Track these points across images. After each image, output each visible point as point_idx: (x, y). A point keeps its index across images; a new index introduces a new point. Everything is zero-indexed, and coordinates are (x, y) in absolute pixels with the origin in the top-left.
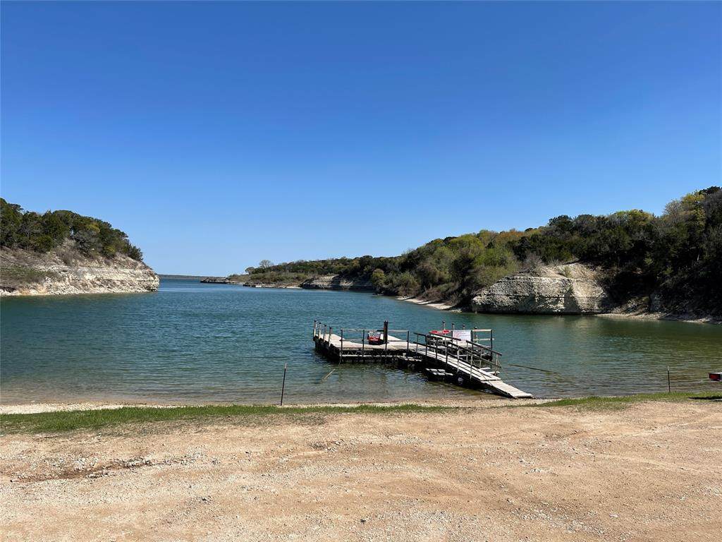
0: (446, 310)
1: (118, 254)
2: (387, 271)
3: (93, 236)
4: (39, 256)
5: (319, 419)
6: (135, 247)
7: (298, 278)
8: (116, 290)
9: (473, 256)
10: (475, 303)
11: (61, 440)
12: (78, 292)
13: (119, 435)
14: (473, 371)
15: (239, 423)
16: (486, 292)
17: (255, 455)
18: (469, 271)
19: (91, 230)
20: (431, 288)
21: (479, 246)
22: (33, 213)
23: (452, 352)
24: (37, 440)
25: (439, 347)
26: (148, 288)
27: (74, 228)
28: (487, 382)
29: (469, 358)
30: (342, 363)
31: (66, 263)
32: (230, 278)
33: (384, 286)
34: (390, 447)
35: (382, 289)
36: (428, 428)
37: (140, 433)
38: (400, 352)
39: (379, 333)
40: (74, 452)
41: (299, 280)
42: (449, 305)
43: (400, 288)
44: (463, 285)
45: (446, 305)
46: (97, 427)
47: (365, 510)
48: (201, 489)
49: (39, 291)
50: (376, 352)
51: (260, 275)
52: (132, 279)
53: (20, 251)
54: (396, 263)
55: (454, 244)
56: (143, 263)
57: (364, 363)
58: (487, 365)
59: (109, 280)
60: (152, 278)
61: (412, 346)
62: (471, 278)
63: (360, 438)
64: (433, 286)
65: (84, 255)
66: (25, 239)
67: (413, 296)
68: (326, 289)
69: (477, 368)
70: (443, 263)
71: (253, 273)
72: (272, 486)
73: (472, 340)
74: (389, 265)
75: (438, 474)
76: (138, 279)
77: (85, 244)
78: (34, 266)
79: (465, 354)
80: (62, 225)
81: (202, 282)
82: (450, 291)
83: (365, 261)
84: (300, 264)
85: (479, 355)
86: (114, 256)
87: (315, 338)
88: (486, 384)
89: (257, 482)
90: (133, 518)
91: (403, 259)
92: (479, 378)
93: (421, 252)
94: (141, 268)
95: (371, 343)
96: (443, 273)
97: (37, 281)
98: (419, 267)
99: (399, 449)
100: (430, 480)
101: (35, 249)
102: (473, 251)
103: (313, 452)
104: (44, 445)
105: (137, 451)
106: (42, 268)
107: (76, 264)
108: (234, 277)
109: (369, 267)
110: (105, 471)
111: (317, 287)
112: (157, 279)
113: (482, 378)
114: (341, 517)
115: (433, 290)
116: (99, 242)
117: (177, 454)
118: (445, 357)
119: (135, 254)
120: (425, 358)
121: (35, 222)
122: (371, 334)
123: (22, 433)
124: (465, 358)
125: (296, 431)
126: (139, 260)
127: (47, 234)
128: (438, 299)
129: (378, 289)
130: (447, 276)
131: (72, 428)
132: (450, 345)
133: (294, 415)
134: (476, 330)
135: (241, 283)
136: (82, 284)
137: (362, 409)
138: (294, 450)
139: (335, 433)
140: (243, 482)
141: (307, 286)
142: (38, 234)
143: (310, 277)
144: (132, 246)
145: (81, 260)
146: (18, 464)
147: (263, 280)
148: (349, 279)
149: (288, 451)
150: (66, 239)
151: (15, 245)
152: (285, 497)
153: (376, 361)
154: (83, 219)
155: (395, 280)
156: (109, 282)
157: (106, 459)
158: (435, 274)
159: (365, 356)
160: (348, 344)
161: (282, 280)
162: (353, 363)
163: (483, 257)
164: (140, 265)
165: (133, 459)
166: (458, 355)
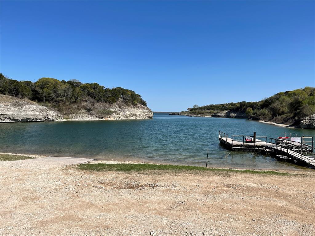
0: (285, 127)
1: (138, 104)
2: (254, 109)
3: (129, 97)
4: (111, 105)
5: (227, 174)
6: (144, 101)
7: (210, 112)
8: (137, 118)
9: (301, 100)
10: (302, 124)
11: (126, 174)
12: (124, 119)
13: (146, 174)
14: (302, 157)
15: (192, 173)
16: (309, 118)
17: (200, 187)
18: (299, 108)
19: (129, 94)
20: (278, 116)
21: (304, 95)
22: (108, 89)
23: (291, 148)
24: (118, 174)
25: (283, 145)
26: (149, 117)
27: (122, 94)
28: (310, 163)
29: (300, 151)
30: (233, 151)
31: (120, 107)
32: (181, 113)
33: (252, 116)
34: (263, 190)
35: (251, 117)
36: (282, 182)
37: (154, 174)
38: (262, 147)
39: (251, 138)
40: (132, 179)
41: (211, 113)
42: (288, 125)
43: (261, 117)
44: (295, 115)
45: (286, 124)
46: (138, 170)
47: (254, 216)
48: (180, 198)
49: (111, 118)
50: (249, 146)
51: (194, 111)
52: (143, 113)
53: (104, 104)
54: (259, 105)
55: (290, 94)
56: (147, 107)
57: (244, 151)
58: (310, 154)
59: (135, 114)
60: (151, 113)
61: (268, 144)
62: (300, 111)
63: (247, 184)
64: (278, 115)
65: (126, 104)
66: (106, 99)
67: (267, 120)
68: (223, 117)
69: (304, 155)
70: (284, 104)
71: (190, 110)
72: (210, 200)
73: (301, 142)
74: (255, 106)
75: (289, 204)
76: (145, 113)
77: (126, 100)
78: (109, 109)
79: (298, 149)
80: (118, 93)
81: (169, 114)
82: (288, 118)
83: (243, 104)
84: (211, 106)
85: (306, 150)
86: (136, 104)
87: (220, 139)
88: (310, 164)
89: (203, 198)
90: (156, 206)
91: (262, 102)
92: (306, 161)
93: (272, 99)
94: (146, 109)
95: (247, 142)
96: (284, 109)
97: (110, 115)
98: (271, 106)
99: (267, 191)
100: (285, 206)
101: (109, 103)
102: (301, 98)
103: (226, 188)
104: (121, 176)
105: (154, 181)
106: (112, 110)
107: (123, 108)
108: (182, 112)
109: (245, 107)
110: (143, 187)
111: (219, 116)
112: (152, 113)
113: (307, 161)
114: (243, 218)
115: (278, 117)
116: (131, 99)
117: (169, 183)
118: (287, 150)
119: (144, 104)
120: (275, 150)
121: (109, 92)
122: (247, 138)
123: (113, 171)
124: (298, 151)
125: (217, 179)
126: (146, 106)
127: (113, 96)
128: (281, 122)
129: (249, 117)
130: (286, 110)
131: (130, 170)
132: (289, 144)
133: (216, 172)
134: (304, 137)
135: (186, 115)
136: (126, 116)
137: (247, 171)
138: (217, 187)
139: (235, 181)
140: (197, 197)
141: (215, 116)
142: (110, 97)
143: (216, 112)
144: (143, 100)
145: (125, 106)
146: (113, 182)
147: (195, 114)
148: (234, 113)
149: (215, 187)
150: (120, 98)
151: (103, 101)
152: (216, 206)
153: (249, 151)
154: (125, 90)
155: (258, 113)
156: (135, 115)
157: (143, 183)
158: (280, 109)
159: (244, 148)
160: (235, 142)
161: (203, 113)
162: (238, 151)
163: (307, 100)
164: (146, 108)
165: (153, 183)
166: (294, 149)
